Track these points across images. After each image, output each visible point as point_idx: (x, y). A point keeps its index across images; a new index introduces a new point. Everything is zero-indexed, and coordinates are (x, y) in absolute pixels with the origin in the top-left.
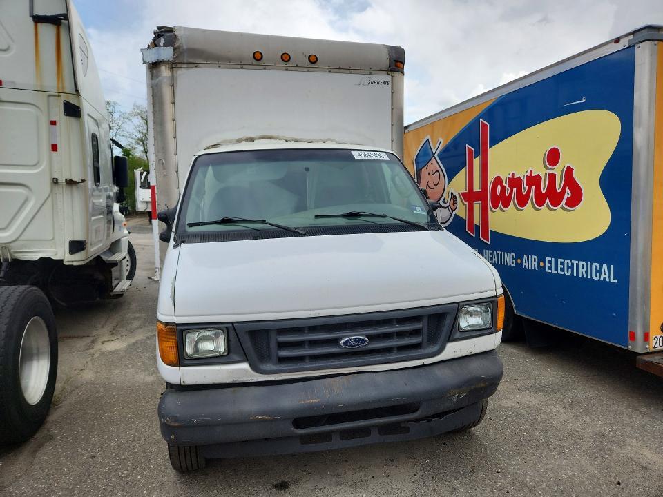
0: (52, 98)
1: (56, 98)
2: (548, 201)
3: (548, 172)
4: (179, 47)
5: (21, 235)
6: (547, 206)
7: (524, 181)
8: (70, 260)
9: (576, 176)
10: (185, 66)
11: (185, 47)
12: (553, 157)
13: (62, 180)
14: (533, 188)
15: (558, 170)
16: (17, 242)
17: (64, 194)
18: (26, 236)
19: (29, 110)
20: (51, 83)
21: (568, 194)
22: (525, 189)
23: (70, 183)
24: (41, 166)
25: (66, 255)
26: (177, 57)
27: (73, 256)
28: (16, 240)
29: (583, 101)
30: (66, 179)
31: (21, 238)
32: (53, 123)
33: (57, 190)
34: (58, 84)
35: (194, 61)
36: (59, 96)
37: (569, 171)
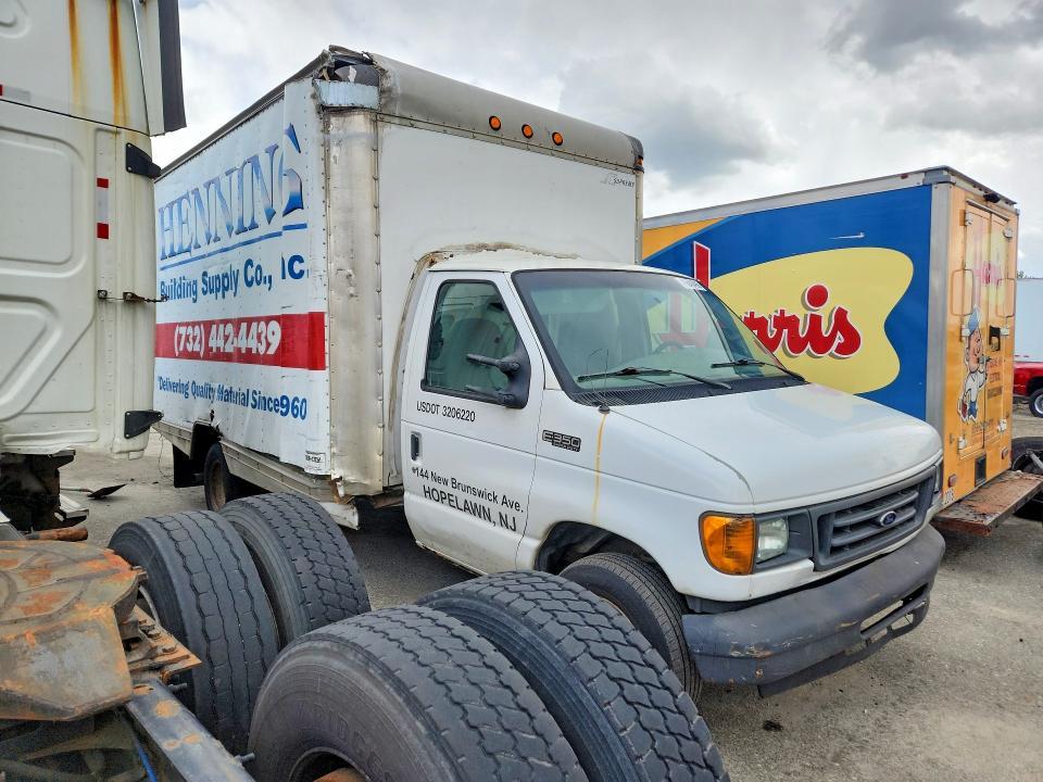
0: (102, 135)
1: (111, 135)
2: (809, 346)
3: (809, 313)
4: (390, 90)
5: (28, 405)
6: (808, 352)
7: (771, 323)
8: (125, 448)
9: (850, 319)
10: (397, 121)
11: (399, 91)
12: (817, 296)
13: (116, 294)
14: (786, 331)
15: (825, 312)
16: (22, 418)
17: (119, 322)
18: (41, 404)
19: (58, 152)
20: (101, 105)
21: (839, 339)
22: (772, 332)
23: (132, 300)
24: (75, 265)
25: (118, 440)
26: (385, 105)
27: (131, 441)
28: (20, 414)
29: (862, 236)
30: (125, 294)
31: (30, 410)
32: (103, 183)
33: (107, 313)
34: (116, 110)
35: (408, 116)
36: (117, 133)
37: (841, 315)
